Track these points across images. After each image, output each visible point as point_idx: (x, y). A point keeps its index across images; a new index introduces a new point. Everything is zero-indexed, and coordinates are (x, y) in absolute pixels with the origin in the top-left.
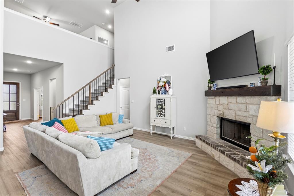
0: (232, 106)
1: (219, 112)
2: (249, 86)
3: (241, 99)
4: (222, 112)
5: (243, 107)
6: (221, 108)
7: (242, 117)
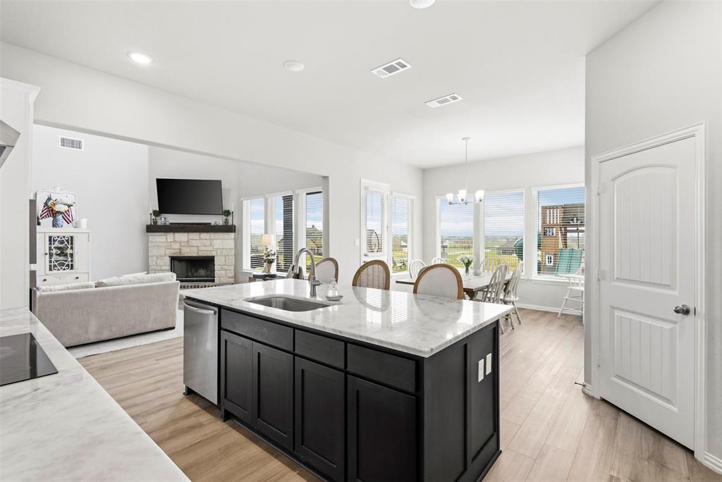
0: (194, 243)
1: (174, 251)
2: (213, 224)
3: (204, 235)
4: (178, 251)
5: (208, 243)
6: (177, 246)
7: (204, 252)
